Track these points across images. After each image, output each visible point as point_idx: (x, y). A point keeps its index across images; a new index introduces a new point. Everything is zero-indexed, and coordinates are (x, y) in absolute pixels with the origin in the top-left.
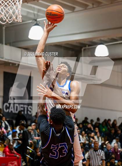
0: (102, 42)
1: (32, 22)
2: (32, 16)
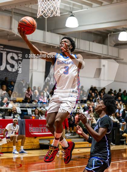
0: (125, 30)
1: (68, 14)
2: (69, 9)
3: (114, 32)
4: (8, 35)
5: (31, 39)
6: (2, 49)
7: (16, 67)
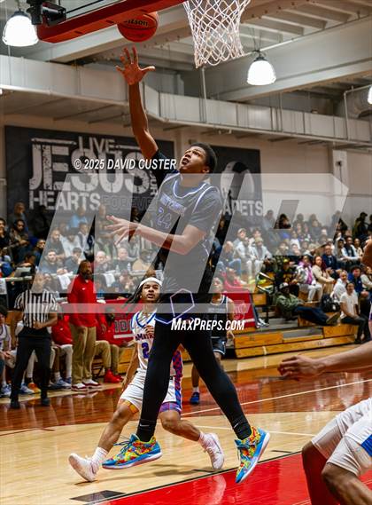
1: (251, 55)
2: (251, 45)
3: (356, 86)
4: (123, 114)
5: (174, 117)
6: (112, 146)
7: (146, 183)
